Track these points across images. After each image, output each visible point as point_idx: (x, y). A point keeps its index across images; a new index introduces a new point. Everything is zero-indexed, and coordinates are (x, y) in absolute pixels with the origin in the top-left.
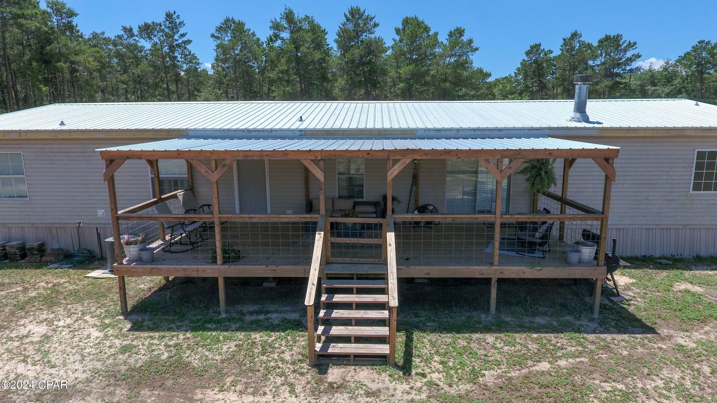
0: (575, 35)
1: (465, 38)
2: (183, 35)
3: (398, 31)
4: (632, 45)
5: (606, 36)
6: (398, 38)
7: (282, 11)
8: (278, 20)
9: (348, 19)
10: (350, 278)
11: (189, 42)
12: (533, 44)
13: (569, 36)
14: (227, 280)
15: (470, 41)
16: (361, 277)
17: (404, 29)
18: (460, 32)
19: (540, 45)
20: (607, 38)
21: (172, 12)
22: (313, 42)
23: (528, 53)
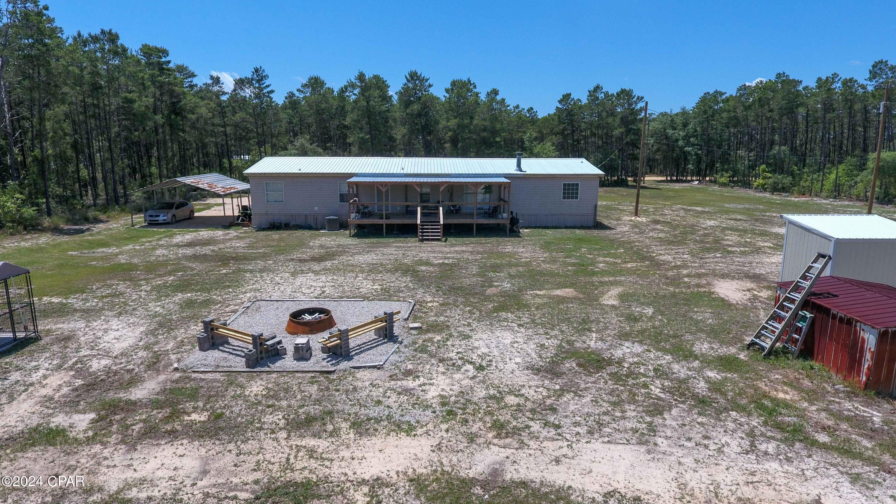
0: (597, 88)
1: (499, 98)
2: (268, 86)
3: (447, 91)
4: (640, 99)
5: (622, 89)
6: (447, 95)
7: (357, 74)
8: (353, 80)
9: (408, 81)
10: (428, 222)
11: (272, 92)
12: (565, 93)
13: (592, 89)
14: (386, 224)
15: (503, 100)
16: (431, 222)
17: (452, 89)
18: (495, 92)
19: (570, 94)
20: (623, 91)
21: (259, 67)
22: (380, 97)
23: (560, 102)
